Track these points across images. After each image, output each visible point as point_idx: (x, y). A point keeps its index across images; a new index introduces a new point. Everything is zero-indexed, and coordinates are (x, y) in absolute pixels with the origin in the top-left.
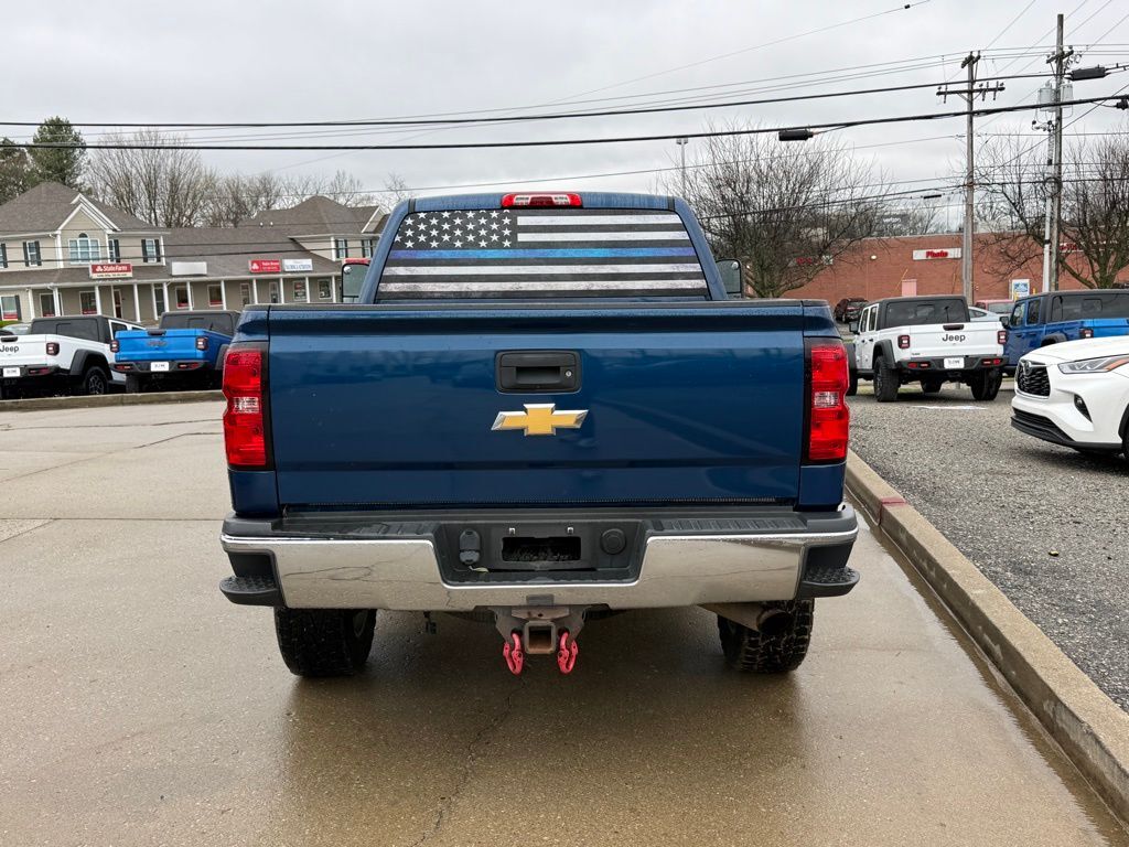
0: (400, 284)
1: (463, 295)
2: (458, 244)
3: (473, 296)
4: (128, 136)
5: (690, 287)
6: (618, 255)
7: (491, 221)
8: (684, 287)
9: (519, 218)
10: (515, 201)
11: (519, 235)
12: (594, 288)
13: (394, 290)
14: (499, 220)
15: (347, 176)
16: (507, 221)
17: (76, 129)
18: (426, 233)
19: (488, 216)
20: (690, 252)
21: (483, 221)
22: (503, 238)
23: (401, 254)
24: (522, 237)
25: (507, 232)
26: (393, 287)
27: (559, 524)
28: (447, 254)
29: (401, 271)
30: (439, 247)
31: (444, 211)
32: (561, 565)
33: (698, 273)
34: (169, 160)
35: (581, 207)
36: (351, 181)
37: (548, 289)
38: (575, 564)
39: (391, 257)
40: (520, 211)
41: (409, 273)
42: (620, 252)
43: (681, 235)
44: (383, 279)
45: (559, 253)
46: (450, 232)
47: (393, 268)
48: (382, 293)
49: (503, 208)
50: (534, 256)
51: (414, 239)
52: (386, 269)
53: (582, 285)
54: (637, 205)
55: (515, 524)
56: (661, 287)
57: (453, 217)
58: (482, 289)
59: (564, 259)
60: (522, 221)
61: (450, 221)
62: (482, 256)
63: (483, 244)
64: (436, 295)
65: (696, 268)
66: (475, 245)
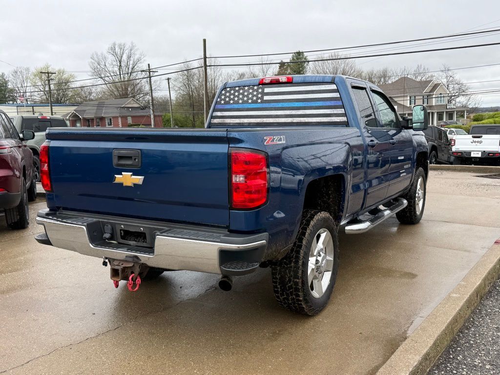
0: (218, 120)
1: (241, 124)
2: (240, 101)
3: (245, 125)
4: (326, 55)
5: (338, 121)
6: (306, 105)
7: (254, 90)
8: (336, 120)
9: (265, 89)
10: (264, 81)
11: (265, 97)
12: (295, 121)
13: (216, 122)
14: (257, 91)
15: (422, 67)
16: (260, 90)
17: (305, 54)
18: (229, 97)
19: (253, 89)
20: (340, 103)
21: (251, 91)
22: (258, 98)
23: (219, 106)
24: (266, 98)
25: (260, 96)
26: (216, 121)
27: (138, 226)
28: (236, 106)
29: (219, 114)
30: (233, 103)
31: (236, 87)
32: (140, 244)
33: (343, 114)
34: (342, 65)
35: (292, 83)
36: (424, 69)
37: (275, 121)
38: (145, 244)
39: (216, 108)
40: (266, 86)
41: (222, 115)
42: (307, 104)
43: (336, 95)
44: (212, 117)
45: (280, 105)
46: (238, 96)
47: (216, 113)
48: (212, 123)
49: (259, 85)
50: (269, 106)
51: (224, 100)
52: (214, 113)
53: (289, 120)
54: (317, 80)
55: (123, 224)
56: (326, 121)
57: (239, 90)
58: (248, 122)
59: (283, 107)
60: (267, 90)
61: (238, 91)
62: (249, 107)
63: (250, 101)
64: (231, 124)
65: (342, 111)
66: (247, 102)
